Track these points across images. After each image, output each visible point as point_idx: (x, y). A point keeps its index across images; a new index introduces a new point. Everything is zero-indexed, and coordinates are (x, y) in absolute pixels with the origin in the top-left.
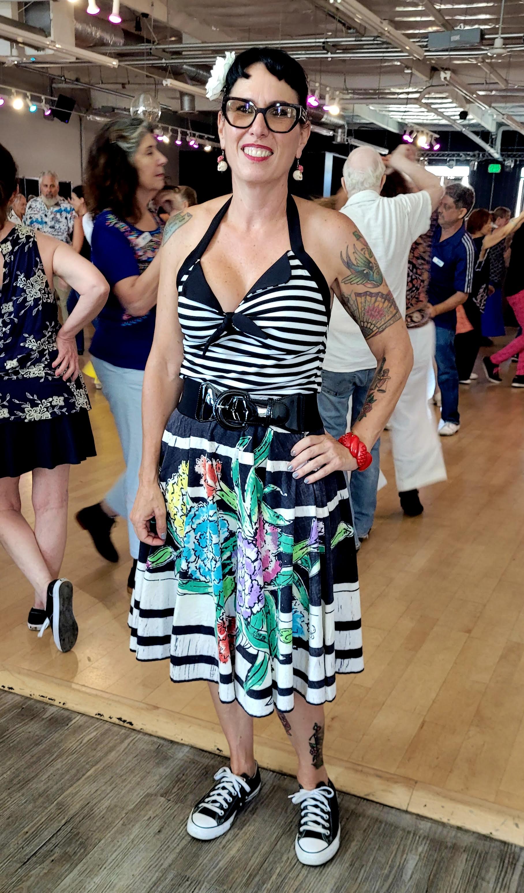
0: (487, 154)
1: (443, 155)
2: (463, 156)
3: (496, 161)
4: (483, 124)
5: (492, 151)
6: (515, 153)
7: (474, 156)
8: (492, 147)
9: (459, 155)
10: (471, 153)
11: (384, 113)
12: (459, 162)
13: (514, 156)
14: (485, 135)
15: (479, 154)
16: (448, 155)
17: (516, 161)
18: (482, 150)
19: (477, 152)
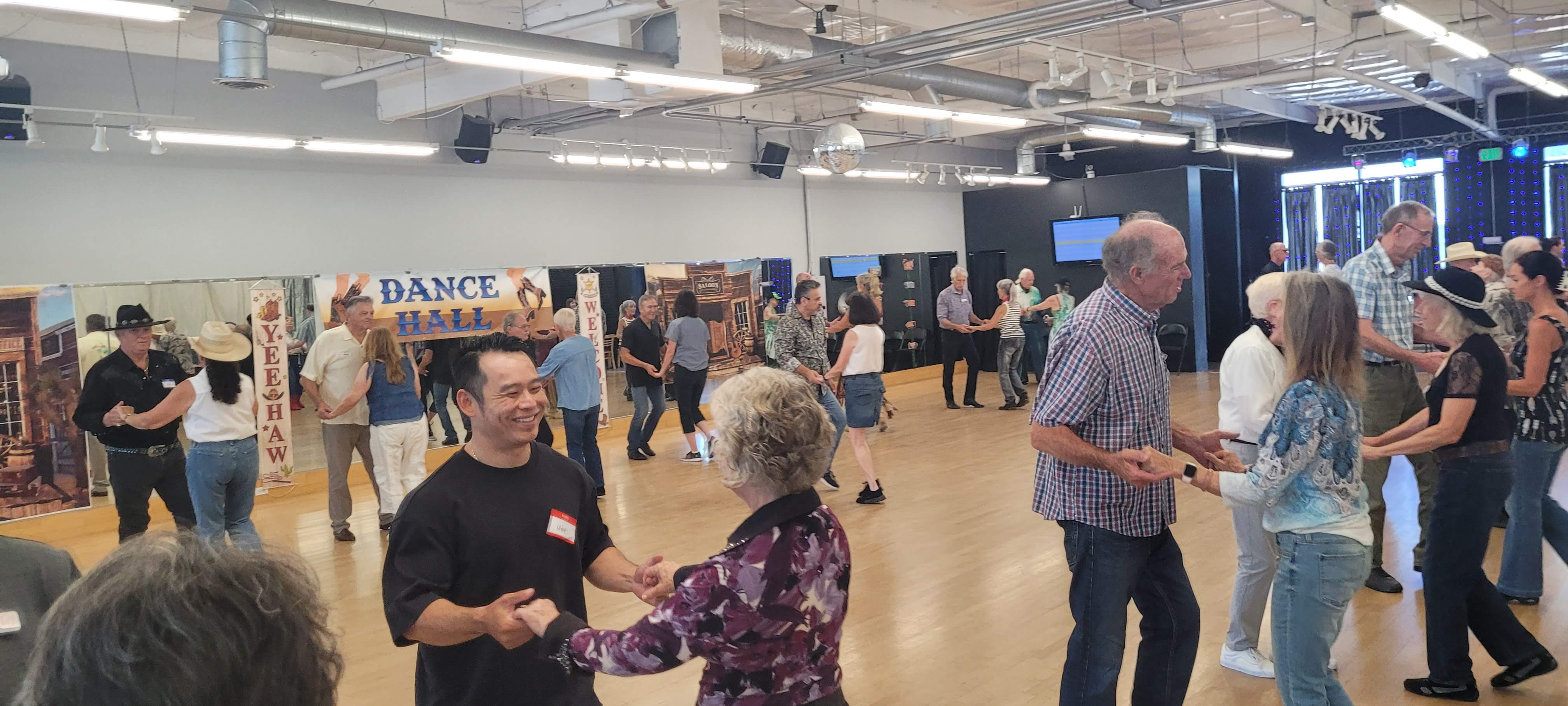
0: (1473, 133)
1: (1392, 146)
2: (1430, 143)
3: (1494, 144)
4: (1460, 89)
5: (1483, 128)
6: (1528, 126)
7: (1451, 139)
8: (1481, 123)
9: (1421, 142)
10: (1446, 137)
11: (1279, 96)
12: (1424, 154)
13: (1527, 131)
14: (1468, 106)
15: (1459, 138)
16: (1402, 145)
17: (1532, 139)
18: (1467, 129)
19: (1454, 134)
